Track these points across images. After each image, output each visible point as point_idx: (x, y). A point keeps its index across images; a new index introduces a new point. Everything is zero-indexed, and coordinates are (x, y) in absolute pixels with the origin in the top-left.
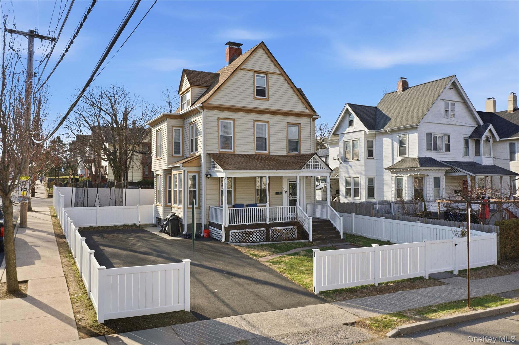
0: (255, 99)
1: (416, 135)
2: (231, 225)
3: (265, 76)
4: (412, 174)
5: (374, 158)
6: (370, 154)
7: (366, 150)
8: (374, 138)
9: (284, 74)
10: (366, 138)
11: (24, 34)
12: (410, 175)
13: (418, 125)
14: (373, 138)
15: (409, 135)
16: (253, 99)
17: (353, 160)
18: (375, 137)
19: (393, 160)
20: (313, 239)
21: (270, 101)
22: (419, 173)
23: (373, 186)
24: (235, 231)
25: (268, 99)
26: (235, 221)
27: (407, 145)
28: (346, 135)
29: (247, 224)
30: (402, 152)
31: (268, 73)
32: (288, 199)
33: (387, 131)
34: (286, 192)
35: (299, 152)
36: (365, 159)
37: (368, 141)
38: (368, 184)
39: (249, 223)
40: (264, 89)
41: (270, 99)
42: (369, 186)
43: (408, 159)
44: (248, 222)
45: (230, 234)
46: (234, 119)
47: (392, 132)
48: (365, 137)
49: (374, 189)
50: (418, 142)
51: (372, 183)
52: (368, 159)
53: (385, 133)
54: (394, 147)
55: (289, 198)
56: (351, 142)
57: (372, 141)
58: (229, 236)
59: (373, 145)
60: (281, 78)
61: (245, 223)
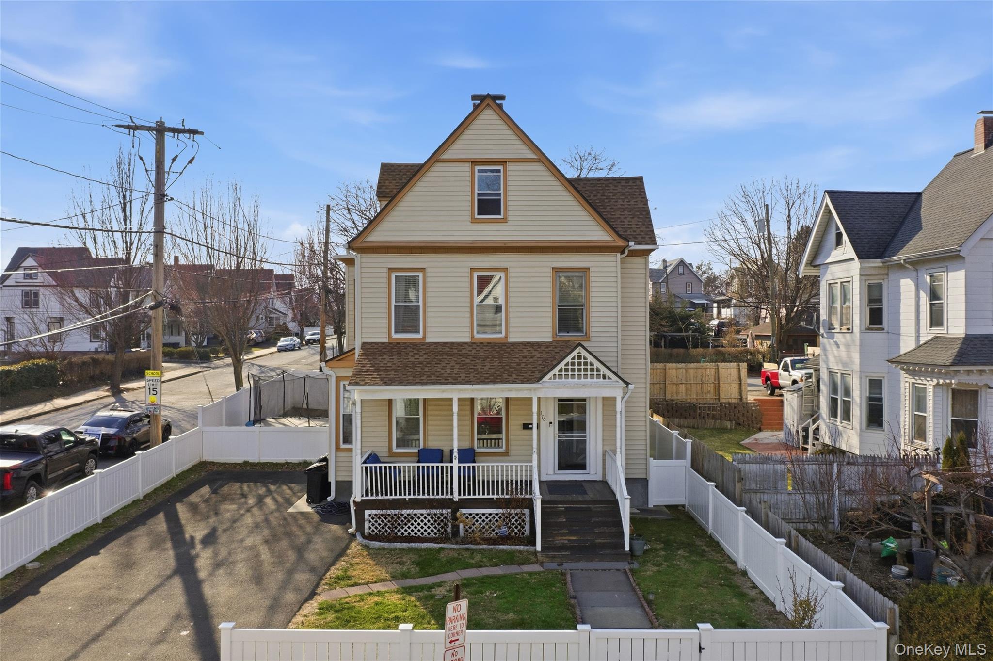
0: (474, 221)
1: (962, 273)
2: (370, 497)
3: (500, 168)
4: (941, 381)
5: (884, 329)
6: (876, 317)
7: (863, 306)
8: (886, 277)
9: (543, 159)
10: (864, 278)
11: (149, 129)
12: (938, 384)
13: (960, 251)
14: (882, 277)
15: (949, 274)
16: (469, 223)
17: (841, 329)
18: (888, 274)
19: (918, 337)
20: (542, 547)
21: (509, 223)
22: (953, 381)
23: (881, 400)
24: (379, 512)
25: (504, 220)
26: (379, 490)
27: (944, 301)
28: (832, 268)
29: (407, 497)
30: (936, 319)
31: (506, 162)
32: (557, 439)
33: (902, 261)
34: (551, 423)
35: (586, 333)
36: (860, 330)
37: (870, 286)
38: (870, 393)
39: (412, 497)
40: (498, 198)
41: (509, 218)
42: (870, 399)
43: (944, 338)
44: (410, 494)
45: (367, 517)
46: (423, 270)
47: (917, 264)
48: (861, 275)
49: (882, 405)
50: (966, 295)
51: (878, 391)
52: (869, 329)
53: (900, 266)
54: (920, 304)
55: (559, 437)
56: (839, 284)
57: (880, 286)
58: (363, 520)
59: (881, 296)
60: (539, 167)
61: (403, 497)
